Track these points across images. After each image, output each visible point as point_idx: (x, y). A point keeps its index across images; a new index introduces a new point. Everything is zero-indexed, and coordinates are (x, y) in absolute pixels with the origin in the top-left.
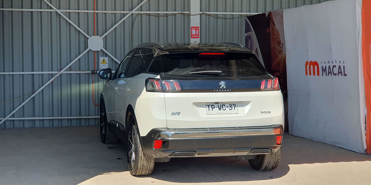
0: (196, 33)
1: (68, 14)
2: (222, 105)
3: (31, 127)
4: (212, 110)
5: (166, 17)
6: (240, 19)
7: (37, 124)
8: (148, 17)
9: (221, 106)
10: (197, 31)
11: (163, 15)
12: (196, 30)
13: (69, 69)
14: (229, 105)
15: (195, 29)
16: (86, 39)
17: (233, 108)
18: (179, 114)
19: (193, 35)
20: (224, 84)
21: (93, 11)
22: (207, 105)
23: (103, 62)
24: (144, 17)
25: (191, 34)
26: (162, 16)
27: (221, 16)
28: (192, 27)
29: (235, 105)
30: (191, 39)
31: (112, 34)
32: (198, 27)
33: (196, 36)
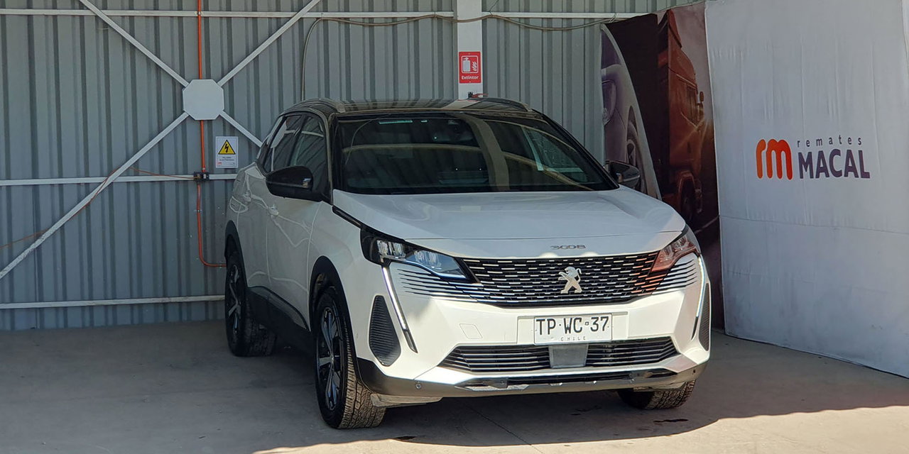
0: (472, 70)
1: (127, 21)
3: (34, 328)
5: (390, 28)
6: (587, 30)
7: (50, 322)
8: (343, 26)
10: (474, 64)
11: (383, 21)
12: (472, 60)
13: (132, 171)
15: (470, 59)
16: (178, 88)
19: (465, 75)
21: (195, 14)
23: (225, 150)
24: (333, 26)
25: (460, 71)
26: (380, 25)
27: (539, 24)
28: (461, 54)
30: (460, 84)
31: (248, 74)
32: (478, 54)
33: (473, 78)
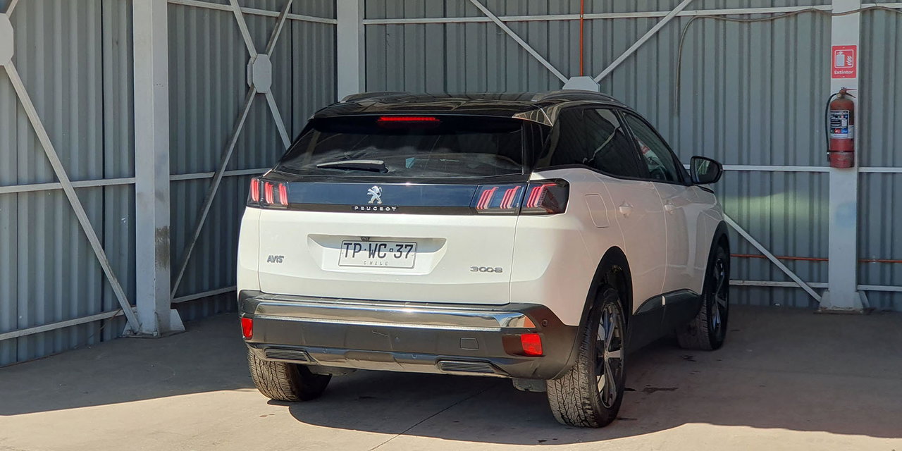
0: (846, 63)
2: (382, 245)
4: (353, 257)
5: (769, 24)
8: (721, 23)
9: (375, 245)
10: (849, 58)
11: (760, 17)
12: (846, 54)
14: (397, 245)
15: (844, 53)
17: (404, 254)
18: (279, 259)
19: (839, 70)
20: (378, 194)
21: (578, 17)
22: (345, 244)
24: (710, 24)
25: (833, 66)
26: (756, 21)
28: (835, 48)
29: (412, 246)
30: (832, 79)
32: (854, 47)
33: (847, 72)
